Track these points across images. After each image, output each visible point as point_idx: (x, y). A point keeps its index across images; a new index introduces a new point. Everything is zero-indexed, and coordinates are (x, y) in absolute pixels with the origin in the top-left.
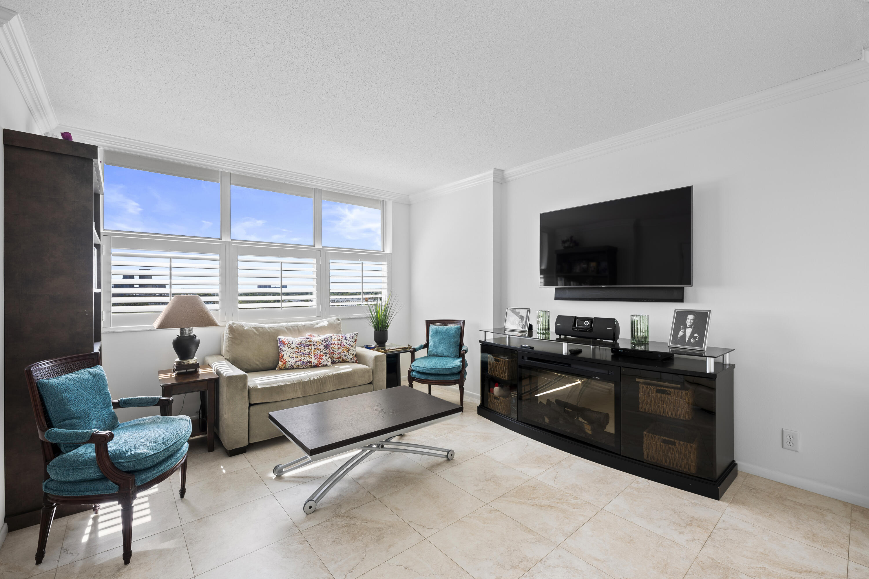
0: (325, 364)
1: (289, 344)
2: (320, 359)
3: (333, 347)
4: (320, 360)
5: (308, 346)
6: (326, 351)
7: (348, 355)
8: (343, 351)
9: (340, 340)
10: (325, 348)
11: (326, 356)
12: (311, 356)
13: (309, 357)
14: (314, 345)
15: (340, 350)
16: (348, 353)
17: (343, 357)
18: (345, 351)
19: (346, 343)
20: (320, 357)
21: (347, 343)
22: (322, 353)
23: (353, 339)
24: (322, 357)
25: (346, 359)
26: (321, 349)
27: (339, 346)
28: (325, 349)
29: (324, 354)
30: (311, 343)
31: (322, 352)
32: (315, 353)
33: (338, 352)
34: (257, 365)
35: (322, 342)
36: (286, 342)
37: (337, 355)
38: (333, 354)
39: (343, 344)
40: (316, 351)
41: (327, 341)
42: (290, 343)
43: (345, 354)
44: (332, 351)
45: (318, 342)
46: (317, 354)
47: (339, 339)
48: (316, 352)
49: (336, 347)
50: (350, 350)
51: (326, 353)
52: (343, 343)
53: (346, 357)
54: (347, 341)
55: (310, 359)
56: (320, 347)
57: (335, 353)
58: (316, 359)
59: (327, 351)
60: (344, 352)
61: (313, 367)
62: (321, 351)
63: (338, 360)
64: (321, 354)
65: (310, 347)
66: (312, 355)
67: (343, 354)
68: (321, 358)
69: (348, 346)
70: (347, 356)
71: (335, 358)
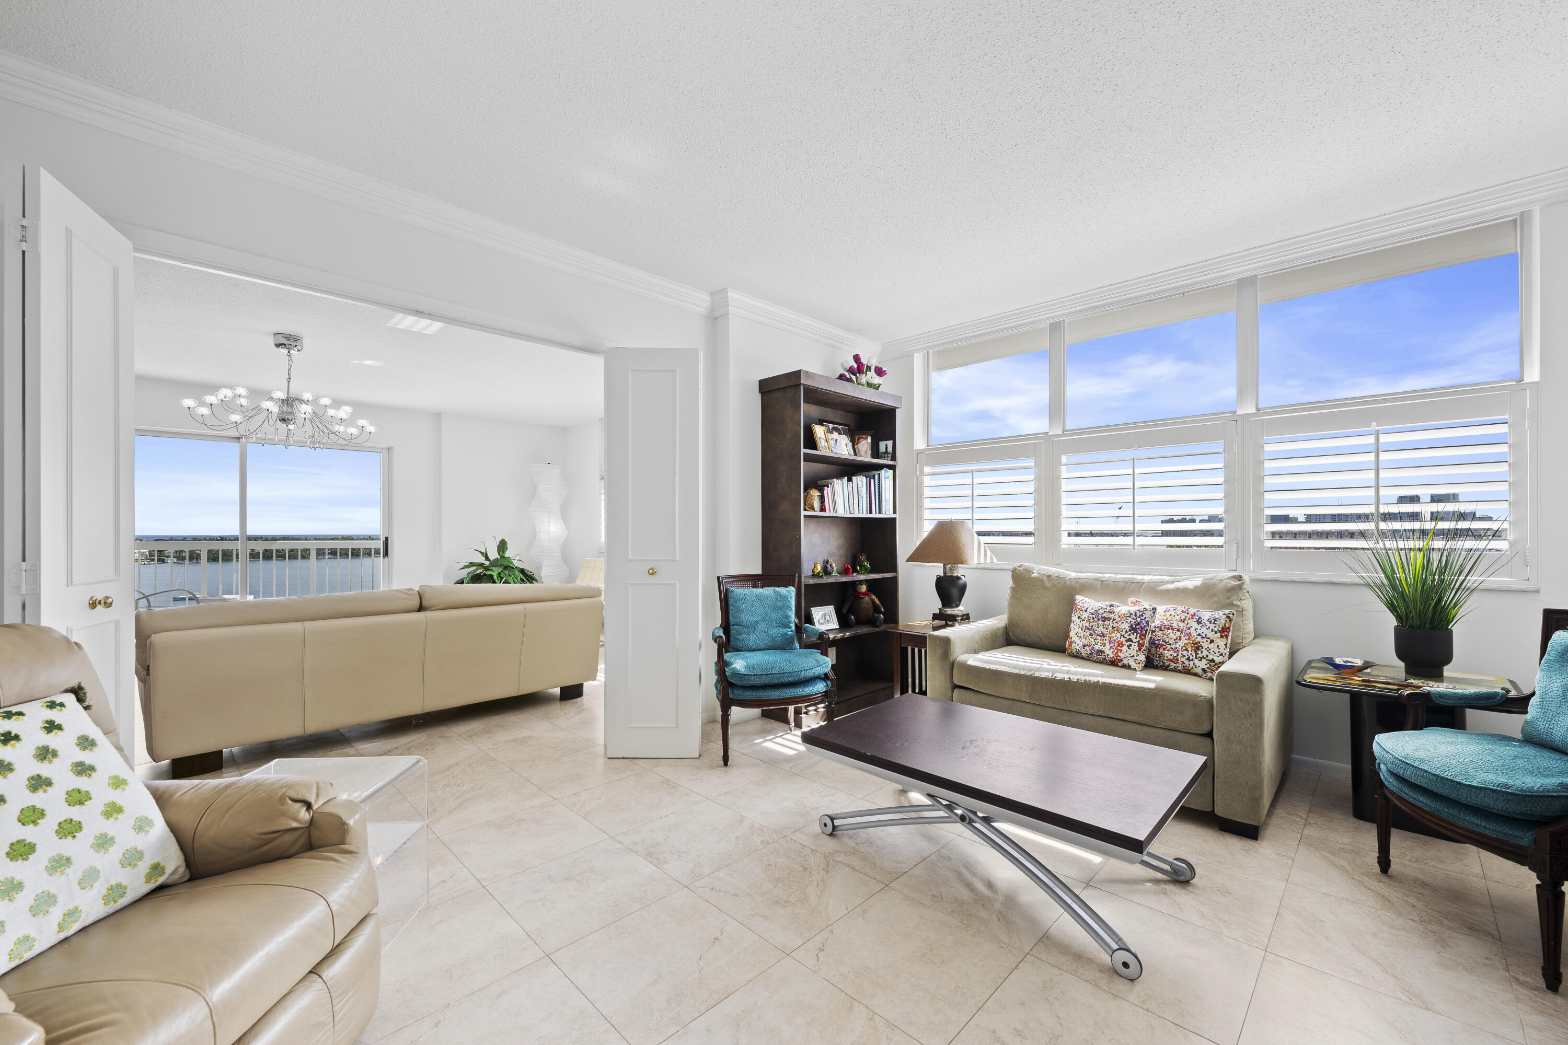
0: (1125, 662)
1: (1082, 610)
2: (1118, 650)
3: (1167, 633)
4: (1117, 652)
5: (1104, 619)
6: (1133, 637)
7: (1196, 658)
8: (1184, 646)
9: (1184, 622)
10: (1130, 631)
11: (1129, 646)
12: (1104, 641)
13: (1102, 642)
14: (1114, 620)
15: (1180, 644)
16: (1197, 654)
17: (1184, 659)
18: (1190, 649)
19: (1196, 629)
20: (1119, 646)
21: (1199, 632)
22: (1123, 639)
23: (1214, 623)
24: (1122, 647)
25: (1191, 666)
26: (1122, 631)
27: (1178, 634)
28: (1129, 633)
29: (1127, 641)
30: (1110, 616)
31: (1124, 637)
32: (1111, 636)
33: (1173, 646)
34: (1039, 637)
35: (1130, 617)
36: (1079, 607)
37: (1171, 652)
38: (1164, 649)
39: (1188, 631)
40: (1114, 633)
41: (1139, 617)
42: (1084, 609)
43: (1189, 654)
44: (1163, 641)
45: (1121, 616)
46: (1115, 638)
47: (1183, 617)
48: (1113, 635)
49: (1172, 635)
50: (1202, 647)
51: (1132, 641)
52: (1189, 629)
53: (1191, 663)
54: (1199, 627)
55: (1102, 647)
56: (1123, 626)
57: (1169, 647)
58: (1111, 647)
59: (1135, 636)
60: (1186, 650)
61: (1107, 664)
62: (1121, 635)
63: (1172, 664)
64: (1121, 640)
65: (1107, 623)
66: (1106, 638)
67: (1185, 653)
68: (1119, 648)
69: (1199, 639)
70: (1192, 660)
71: (1166, 658)
